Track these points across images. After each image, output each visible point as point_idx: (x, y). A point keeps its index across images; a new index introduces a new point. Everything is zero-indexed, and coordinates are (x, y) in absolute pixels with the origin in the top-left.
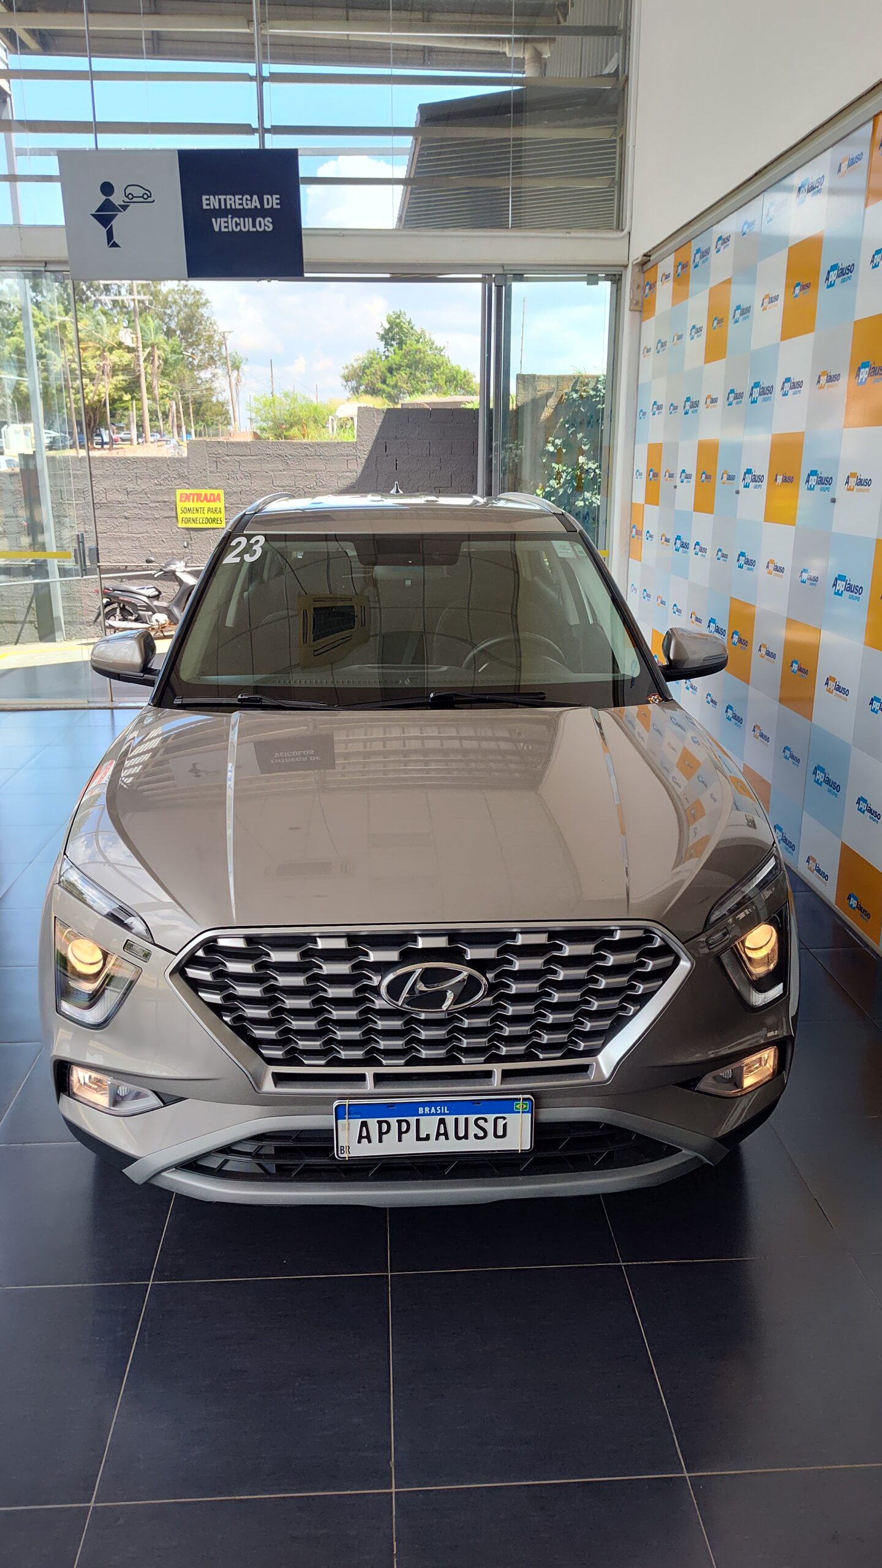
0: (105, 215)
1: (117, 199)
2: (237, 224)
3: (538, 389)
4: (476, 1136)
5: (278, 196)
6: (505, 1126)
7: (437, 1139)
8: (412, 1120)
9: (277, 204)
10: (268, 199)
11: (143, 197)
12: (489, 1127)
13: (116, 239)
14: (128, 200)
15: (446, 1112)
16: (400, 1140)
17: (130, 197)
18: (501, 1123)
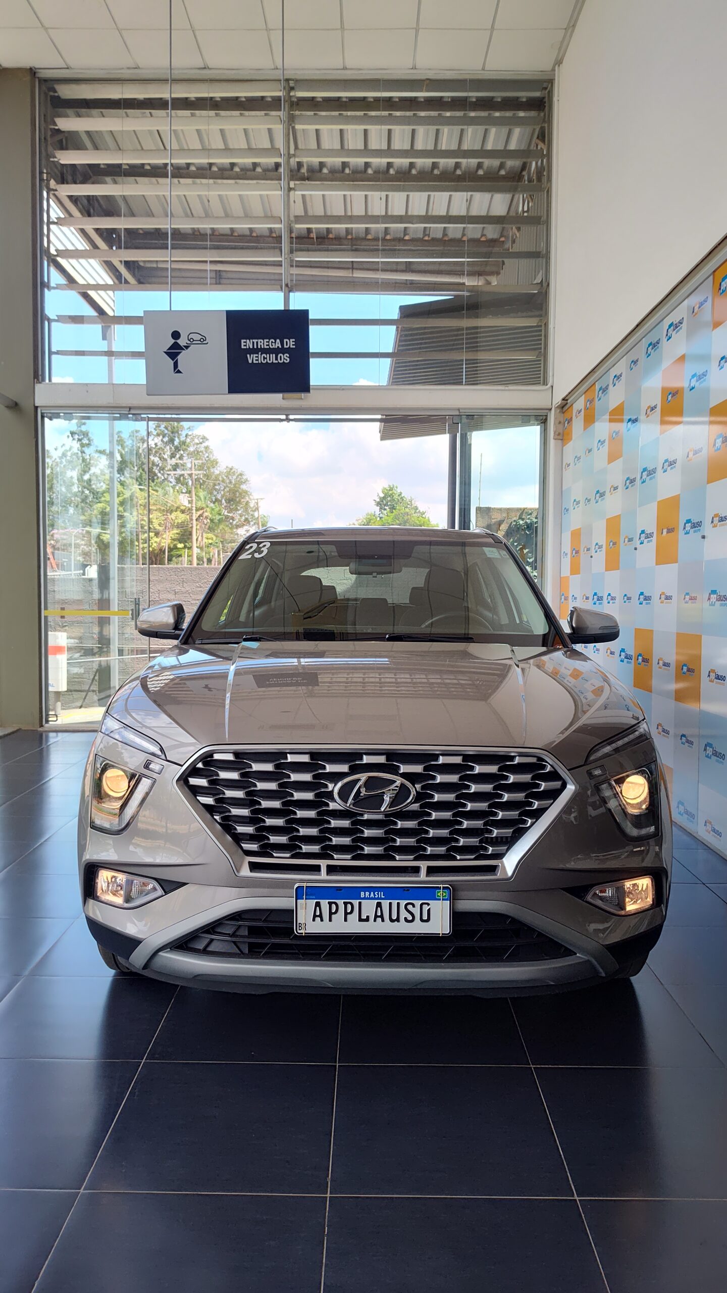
0: (174, 352)
1: (182, 342)
2: (264, 358)
3: (493, 517)
4: (406, 919)
5: (294, 340)
6: (429, 911)
7: (375, 920)
8: (356, 903)
9: (293, 345)
10: (287, 342)
11: (200, 340)
12: (416, 911)
13: (180, 368)
14: (189, 342)
15: (382, 897)
16: (346, 920)
17: (192, 340)
18: (426, 908)
